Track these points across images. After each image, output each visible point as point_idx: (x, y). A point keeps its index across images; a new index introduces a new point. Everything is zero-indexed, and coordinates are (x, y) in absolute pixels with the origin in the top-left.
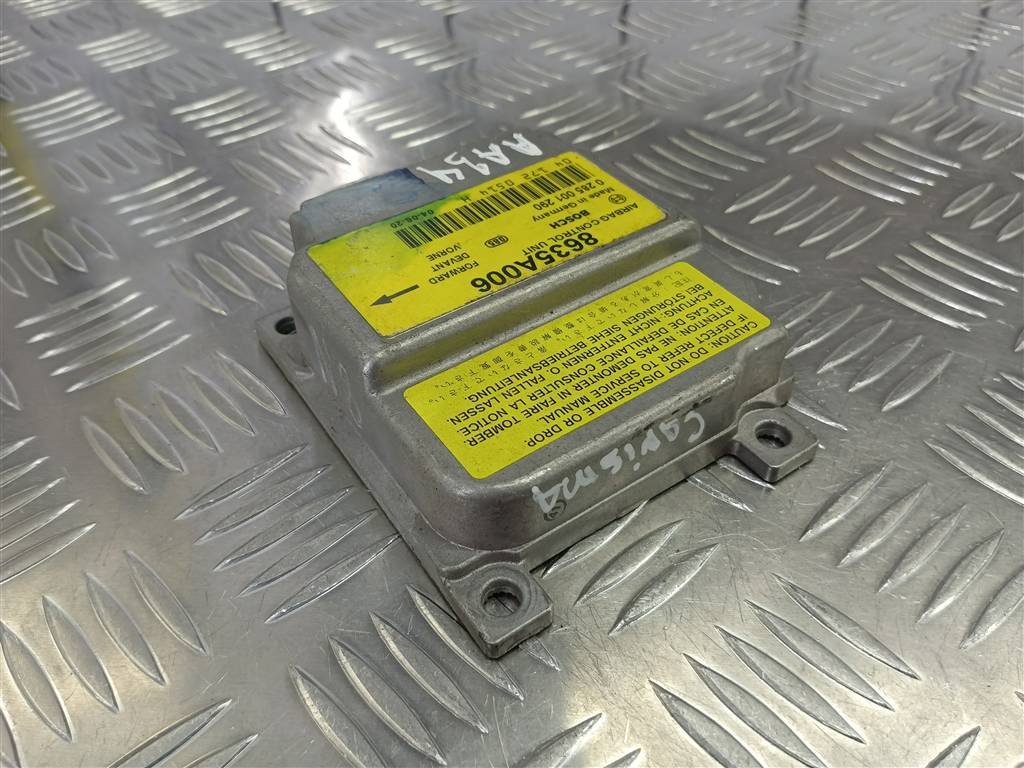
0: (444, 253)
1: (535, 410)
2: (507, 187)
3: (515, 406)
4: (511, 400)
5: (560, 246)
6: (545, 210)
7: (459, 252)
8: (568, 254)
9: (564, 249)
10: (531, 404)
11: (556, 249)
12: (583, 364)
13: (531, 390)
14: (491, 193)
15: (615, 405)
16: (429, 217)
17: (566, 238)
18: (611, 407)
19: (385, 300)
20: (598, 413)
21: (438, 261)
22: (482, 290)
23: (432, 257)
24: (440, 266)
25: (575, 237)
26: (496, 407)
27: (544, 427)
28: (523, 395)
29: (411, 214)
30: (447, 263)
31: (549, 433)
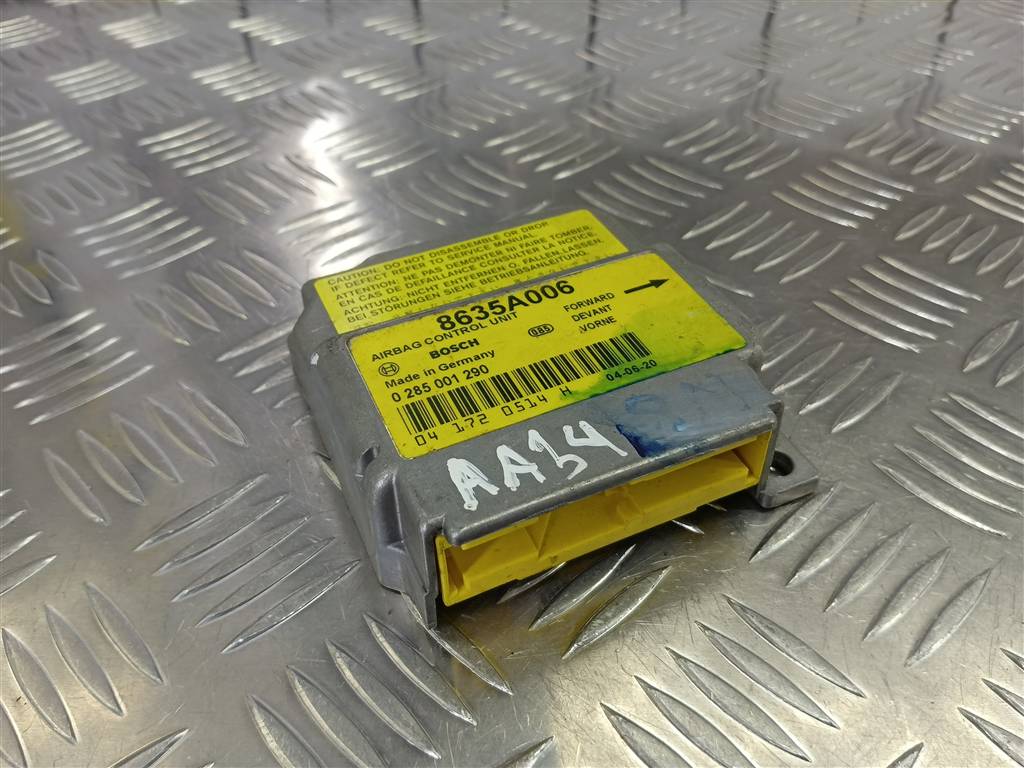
0: (598, 323)
1: (536, 242)
2: (511, 404)
3: (551, 246)
4: (553, 249)
5: (478, 318)
6: (476, 364)
7: (582, 322)
8: (473, 309)
9: (474, 314)
10: (539, 246)
11: (482, 315)
12: (489, 268)
13: (537, 254)
14: (533, 398)
15: (476, 240)
16: (612, 371)
17: (468, 326)
18: (480, 239)
19: (657, 283)
20: (491, 236)
21: (603, 316)
22: (565, 282)
23: (610, 320)
24: (603, 310)
25: (458, 326)
26: (566, 247)
27: (532, 232)
28: (543, 252)
29: (635, 377)
30: (595, 312)
31: (531, 228)
